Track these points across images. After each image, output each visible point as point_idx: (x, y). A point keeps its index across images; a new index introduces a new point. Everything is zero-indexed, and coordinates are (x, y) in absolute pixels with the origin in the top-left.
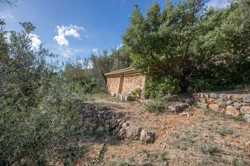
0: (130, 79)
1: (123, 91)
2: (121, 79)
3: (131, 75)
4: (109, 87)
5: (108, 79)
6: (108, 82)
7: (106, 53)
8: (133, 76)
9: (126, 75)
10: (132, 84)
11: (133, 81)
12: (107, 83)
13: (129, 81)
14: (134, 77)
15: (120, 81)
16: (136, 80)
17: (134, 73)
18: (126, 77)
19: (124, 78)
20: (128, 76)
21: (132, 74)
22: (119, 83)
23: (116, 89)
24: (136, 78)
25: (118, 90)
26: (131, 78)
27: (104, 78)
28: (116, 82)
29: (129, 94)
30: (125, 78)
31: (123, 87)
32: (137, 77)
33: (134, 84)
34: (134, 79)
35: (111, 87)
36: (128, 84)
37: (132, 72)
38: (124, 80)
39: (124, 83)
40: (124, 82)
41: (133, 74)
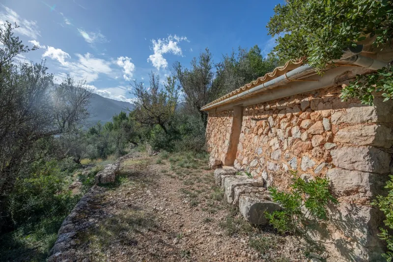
0: (263, 122)
1: (239, 157)
2: (234, 122)
3: (268, 106)
4: (210, 137)
5: (209, 119)
6: (207, 126)
7: (208, 60)
8: (278, 111)
9: (249, 107)
10: (271, 143)
11: (280, 132)
12: (207, 129)
13: (260, 131)
14: (281, 116)
15: (231, 125)
16: (295, 130)
17: (282, 100)
18: (249, 114)
19: (244, 118)
20: (259, 113)
21: (272, 102)
22: (230, 131)
23: (221, 146)
24: (294, 121)
25: (226, 150)
26: (270, 119)
27: (202, 117)
28: (223, 127)
29: (260, 180)
30: (247, 118)
31: (240, 147)
32: (303, 115)
33: (281, 146)
34: (283, 126)
35: (212, 139)
36: (255, 139)
37: (272, 97)
38: (244, 124)
39: (242, 135)
40: (243, 129)
41: (278, 105)
